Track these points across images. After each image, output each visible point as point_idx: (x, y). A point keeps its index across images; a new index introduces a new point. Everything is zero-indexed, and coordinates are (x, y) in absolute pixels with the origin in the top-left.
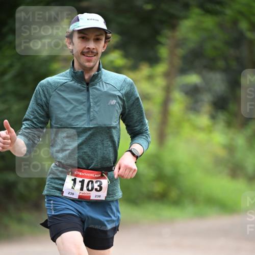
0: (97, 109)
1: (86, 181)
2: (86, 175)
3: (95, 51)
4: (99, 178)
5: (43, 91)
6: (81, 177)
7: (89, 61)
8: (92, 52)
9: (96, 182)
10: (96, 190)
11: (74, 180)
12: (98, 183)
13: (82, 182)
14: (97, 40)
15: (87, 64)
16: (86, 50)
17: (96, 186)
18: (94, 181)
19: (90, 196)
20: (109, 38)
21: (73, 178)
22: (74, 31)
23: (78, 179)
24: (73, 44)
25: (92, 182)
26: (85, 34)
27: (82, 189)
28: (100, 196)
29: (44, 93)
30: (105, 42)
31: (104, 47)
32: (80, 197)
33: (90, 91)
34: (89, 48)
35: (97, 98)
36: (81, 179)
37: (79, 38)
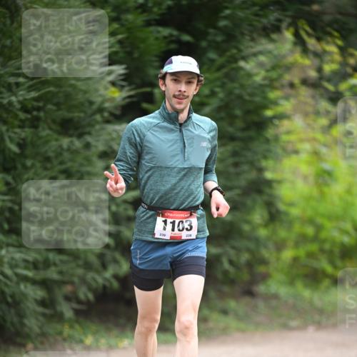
0: (190, 150)
1: (177, 221)
2: (177, 215)
3: (186, 94)
4: (188, 217)
5: (136, 130)
6: (172, 218)
7: (180, 103)
8: (184, 95)
9: (186, 221)
10: (187, 229)
11: (165, 222)
12: (188, 223)
13: (173, 223)
14: (189, 83)
15: (178, 107)
16: (177, 93)
17: (186, 225)
18: (184, 220)
19: (181, 237)
20: (201, 81)
21: (164, 219)
22: (166, 73)
23: (169, 221)
24: (166, 86)
25: (182, 222)
26: (177, 76)
27: (173, 230)
28: (191, 235)
29: (138, 133)
30: (197, 85)
31: (196, 90)
32: (172, 238)
33: (184, 132)
34: (180, 91)
35: (190, 139)
36: (172, 220)
37: (172, 80)
